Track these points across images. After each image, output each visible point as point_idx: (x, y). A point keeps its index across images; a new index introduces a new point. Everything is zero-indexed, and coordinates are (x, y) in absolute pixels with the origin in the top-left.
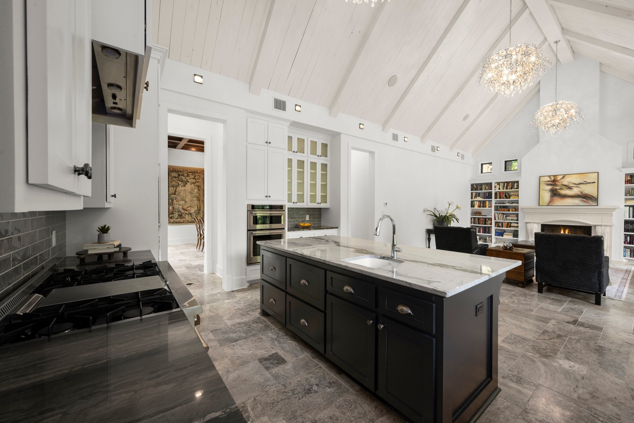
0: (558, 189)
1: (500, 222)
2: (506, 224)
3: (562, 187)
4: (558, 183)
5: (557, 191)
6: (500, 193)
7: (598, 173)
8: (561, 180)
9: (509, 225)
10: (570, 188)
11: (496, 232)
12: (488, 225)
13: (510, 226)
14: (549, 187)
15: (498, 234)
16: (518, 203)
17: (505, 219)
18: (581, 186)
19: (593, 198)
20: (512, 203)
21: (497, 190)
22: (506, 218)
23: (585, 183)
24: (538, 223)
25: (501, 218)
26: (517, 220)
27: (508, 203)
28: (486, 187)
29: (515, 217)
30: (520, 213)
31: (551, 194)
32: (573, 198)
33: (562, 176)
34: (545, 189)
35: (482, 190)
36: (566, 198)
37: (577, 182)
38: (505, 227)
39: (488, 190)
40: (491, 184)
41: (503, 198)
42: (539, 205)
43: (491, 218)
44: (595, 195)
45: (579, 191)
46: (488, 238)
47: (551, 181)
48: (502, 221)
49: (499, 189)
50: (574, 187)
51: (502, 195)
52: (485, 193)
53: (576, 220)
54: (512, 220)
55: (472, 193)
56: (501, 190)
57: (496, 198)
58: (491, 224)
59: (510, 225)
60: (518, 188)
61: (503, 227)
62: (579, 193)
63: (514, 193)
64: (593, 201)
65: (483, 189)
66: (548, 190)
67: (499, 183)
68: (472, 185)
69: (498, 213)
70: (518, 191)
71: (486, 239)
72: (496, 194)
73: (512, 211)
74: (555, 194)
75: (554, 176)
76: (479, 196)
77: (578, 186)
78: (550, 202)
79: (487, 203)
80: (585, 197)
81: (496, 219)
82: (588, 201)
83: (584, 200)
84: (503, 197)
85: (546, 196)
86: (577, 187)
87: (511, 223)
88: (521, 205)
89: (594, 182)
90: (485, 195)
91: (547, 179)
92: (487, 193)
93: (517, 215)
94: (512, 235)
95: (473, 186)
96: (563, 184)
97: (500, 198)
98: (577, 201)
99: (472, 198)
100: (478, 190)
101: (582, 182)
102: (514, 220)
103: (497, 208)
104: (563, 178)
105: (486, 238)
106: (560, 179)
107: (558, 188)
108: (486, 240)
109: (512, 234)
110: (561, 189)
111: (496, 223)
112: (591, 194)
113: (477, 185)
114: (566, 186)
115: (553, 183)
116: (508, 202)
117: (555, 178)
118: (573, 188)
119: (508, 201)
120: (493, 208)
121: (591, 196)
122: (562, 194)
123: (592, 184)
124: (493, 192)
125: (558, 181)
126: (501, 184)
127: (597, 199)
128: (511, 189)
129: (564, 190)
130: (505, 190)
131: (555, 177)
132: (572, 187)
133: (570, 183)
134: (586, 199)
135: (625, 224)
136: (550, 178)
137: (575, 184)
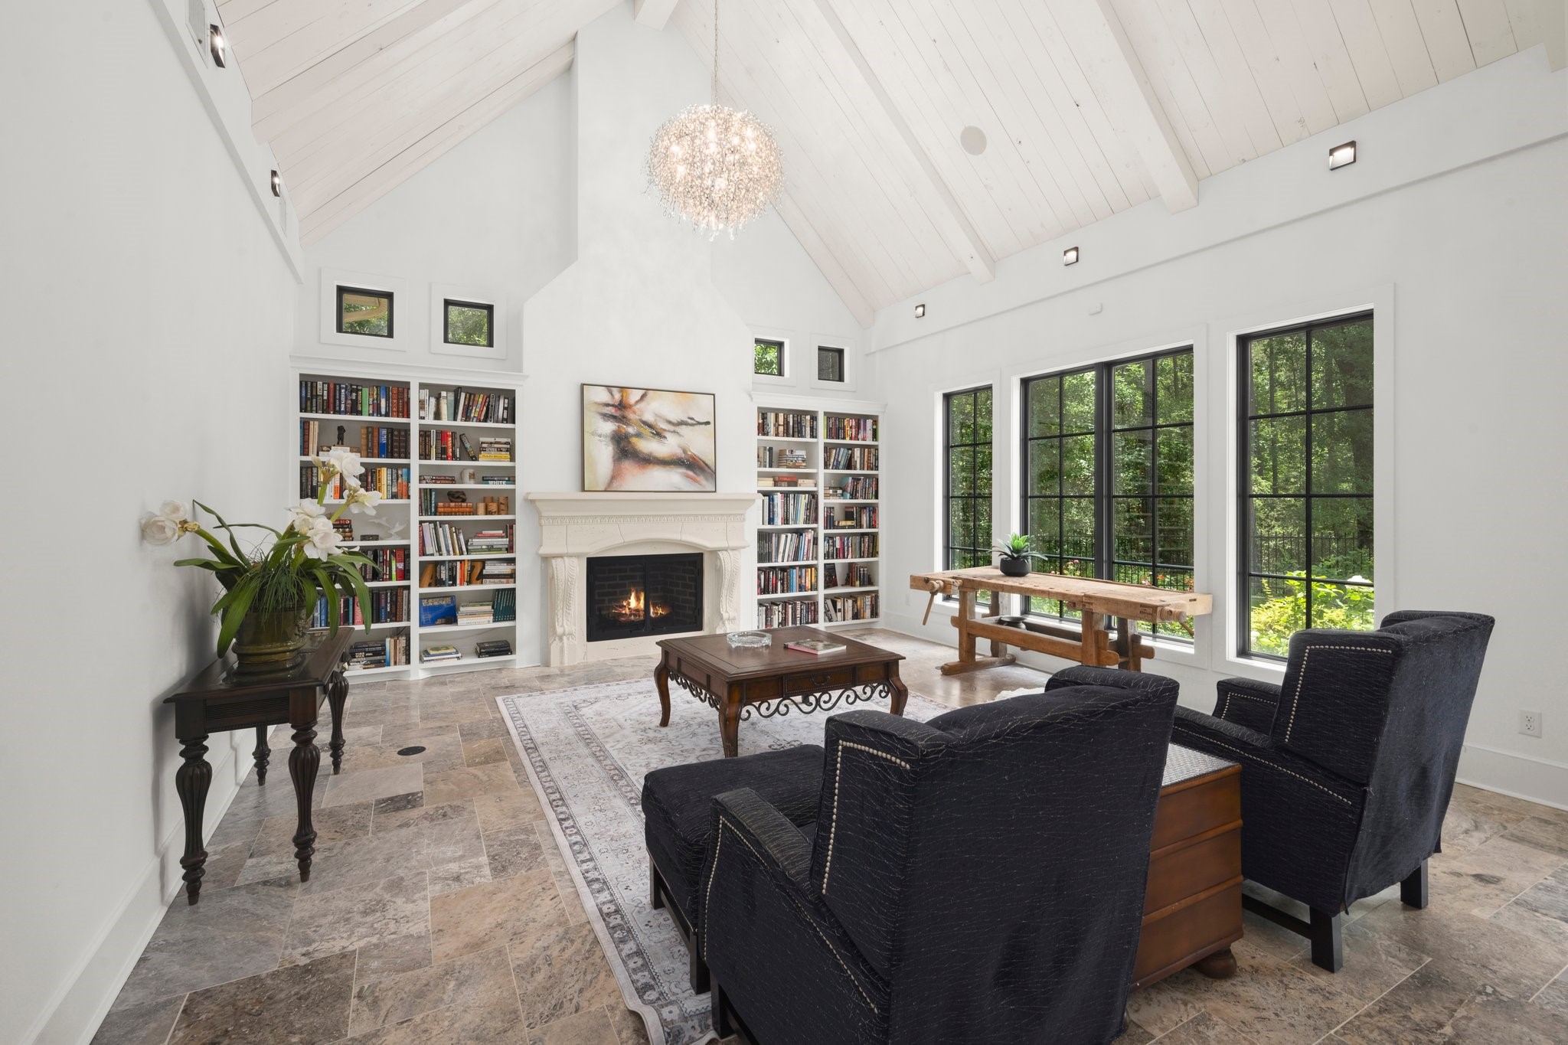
0: (633, 436)
1: (443, 563)
2: (467, 567)
3: (642, 430)
4: (631, 416)
5: (629, 442)
6: (442, 434)
7: (714, 395)
8: (638, 406)
9: (476, 571)
10: (659, 434)
11: (423, 610)
12: (390, 579)
13: (481, 577)
14: (609, 427)
15: (430, 616)
16: (512, 480)
17: (464, 549)
18: (683, 429)
19: (706, 468)
20: (485, 480)
21: (430, 420)
22: (466, 545)
23: (690, 421)
24: (578, 556)
25: (450, 542)
26: (510, 548)
27: (472, 481)
28: (378, 399)
29: (502, 537)
30: (522, 519)
31: (614, 449)
32: (668, 468)
33: (641, 392)
34: (599, 432)
35: (360, 413)
36: (651, 465)
37: (674, 418)
38: (461, 584)
39: (387, 415)
40: (404, 387)
41: (454, 457)
42: (583, 490)
43: (406, 549)
44: (710, 461)
45: (679, 446)
46: (389, 643)
47: (613, 406)
48: (452, 557)
49: (437, 415)
50: (669, 431)
51: (450, 444)
52: (371, 429)
53: (677, 537)
54: (490, 549)
55: (305, 425)
56: (445, 421)
57: (424, 455)
58: (405, 574)
59: (481, 571)
60: (511, 418)
61: (454, 584)
62: (679, 453)
63: (492, 440)
64: (707, 479)
65: (366, 408)
66: (606, 436)
67: (435, 390)
68: (308, 384)
69: (434, 522)
70: (511, 433)
71: (384, 650)
72: (424, 434)
73: (487, 512)
74: (624, 450)
75: (622, 389)
76: (341, 441)
77: (677, 429)
78: (613, 478)
79: (385, 475)
80: (691, 464)
81: (430, 549)
82: (698, 479)
83: (690, 473)
84: (454, 452)
85: (602, 454)
86: (674, 432)
87: (483, 562)
88: (525, 486)
89: (708, 423)
90: (376, 442)
91: (603, 396)
92: (384, 432)
93: (509, 528)
94: (485, 613)
95: (314, 385)
96: (644, 419)
97: (442, 454)
98: (674, 478)
99: (304, 450)
100: (340, 412)
101: (685, 419)
102: (499, 550)
103: (429, 503)
104: (643, 397)
105: (384, 645)
106: (637, 402)
107: (631, 430)
108: (383, 652)
109: (489, 608)
110: (639, 435)
111: (423, 566)
112: (703, 458)
113: (335, 384)
114: (650, 426)
115: (617, 414)
116: (472, 476)
117: (622, 396)
118: (667, 435)
119: (471, 471)
120: (415, 501)
121: (704, 462)
122: (644, 453)
123: (703, 426)
124: (415, 423)
125: (630, 406)
126: (444, 394)
127: (715, 473)
128: (485, 420)
129: (647, 439)
130: (459, 423)
131: (625, 395)
132: (665, 430)
133: (659, 417)
134: (694, 473)
135: (758, 542)
136: (610, 395)
137: (670, 422)
